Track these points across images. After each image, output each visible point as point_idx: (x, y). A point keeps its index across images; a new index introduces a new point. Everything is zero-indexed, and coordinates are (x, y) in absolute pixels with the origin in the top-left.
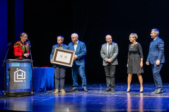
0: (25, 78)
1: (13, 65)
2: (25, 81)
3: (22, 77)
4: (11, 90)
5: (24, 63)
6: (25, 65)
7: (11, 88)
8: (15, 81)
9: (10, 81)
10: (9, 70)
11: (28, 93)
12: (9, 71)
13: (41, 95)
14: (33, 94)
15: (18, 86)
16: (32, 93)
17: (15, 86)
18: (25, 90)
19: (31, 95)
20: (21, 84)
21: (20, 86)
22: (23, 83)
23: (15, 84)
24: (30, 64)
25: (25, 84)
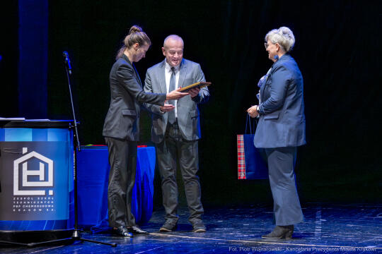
1: (11, 136)
2: (51, 193)
3: (42, 178)
4: (2, 222)
5: (49, 129)
6: (52, 136)
11: (59, 235)
13: (108, 242)
14: (77, 238)
15: (27, 209)
16: (76, 235)
18: (51, 222)
20: (36, 204)
21: (35, 210)
22: (44, 200)
23: (16, 204)
24: (69, 132)
25: (50, 204)
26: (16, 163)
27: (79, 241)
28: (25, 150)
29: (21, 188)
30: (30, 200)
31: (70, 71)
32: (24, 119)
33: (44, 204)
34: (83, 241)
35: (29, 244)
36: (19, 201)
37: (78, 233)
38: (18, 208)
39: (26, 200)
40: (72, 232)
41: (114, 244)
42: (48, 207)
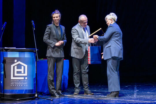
0: (26, 74)
1: (10, 55)
2: (26, 78)
4: (6, 90)
5: (25, 52)
6: (27, 55)
7: (7, 88)
8: (12, 78)
9: (5, 77)
10: (4, 62)
11: (30, 96)
12: (4, 64)
13: (49, 98)
14: (37, 97)
15: (16, 85)
16: (36, 95)
17: (12, 85)
18: (26, 90)
19: (35, 98)
20: (20, 83)
21: (20, 85)
22: (23, 81)
23: (12, 83)
24: (34, 54)
25: (26, 83)
26: (12, 66)
27: (37, 98)
28: (16, 61)
29: (14, 76)
30: (18, 81)
31: (34, 29)
32: (15, 48)
33: (23, 83)
34: (39, 98)
35: (17, 99)
36: (13, 81)
37: (37, 95)
38: (13, 85)
39: (16, 81)
40: (35, 94)
41: (52, 99)
42: (25, 84)
